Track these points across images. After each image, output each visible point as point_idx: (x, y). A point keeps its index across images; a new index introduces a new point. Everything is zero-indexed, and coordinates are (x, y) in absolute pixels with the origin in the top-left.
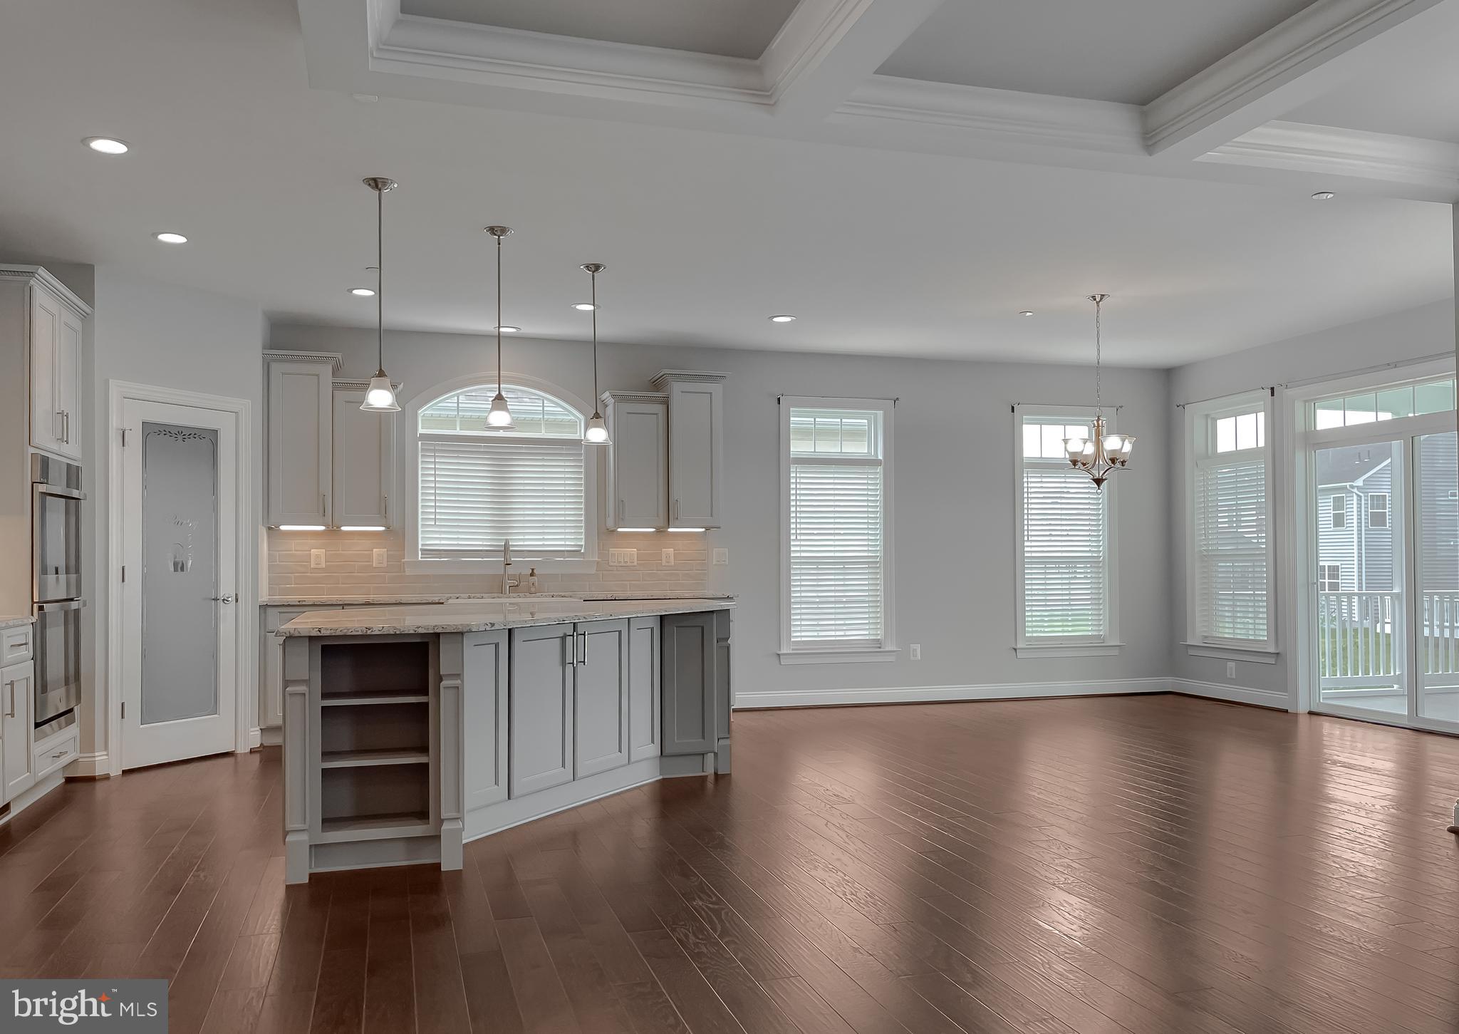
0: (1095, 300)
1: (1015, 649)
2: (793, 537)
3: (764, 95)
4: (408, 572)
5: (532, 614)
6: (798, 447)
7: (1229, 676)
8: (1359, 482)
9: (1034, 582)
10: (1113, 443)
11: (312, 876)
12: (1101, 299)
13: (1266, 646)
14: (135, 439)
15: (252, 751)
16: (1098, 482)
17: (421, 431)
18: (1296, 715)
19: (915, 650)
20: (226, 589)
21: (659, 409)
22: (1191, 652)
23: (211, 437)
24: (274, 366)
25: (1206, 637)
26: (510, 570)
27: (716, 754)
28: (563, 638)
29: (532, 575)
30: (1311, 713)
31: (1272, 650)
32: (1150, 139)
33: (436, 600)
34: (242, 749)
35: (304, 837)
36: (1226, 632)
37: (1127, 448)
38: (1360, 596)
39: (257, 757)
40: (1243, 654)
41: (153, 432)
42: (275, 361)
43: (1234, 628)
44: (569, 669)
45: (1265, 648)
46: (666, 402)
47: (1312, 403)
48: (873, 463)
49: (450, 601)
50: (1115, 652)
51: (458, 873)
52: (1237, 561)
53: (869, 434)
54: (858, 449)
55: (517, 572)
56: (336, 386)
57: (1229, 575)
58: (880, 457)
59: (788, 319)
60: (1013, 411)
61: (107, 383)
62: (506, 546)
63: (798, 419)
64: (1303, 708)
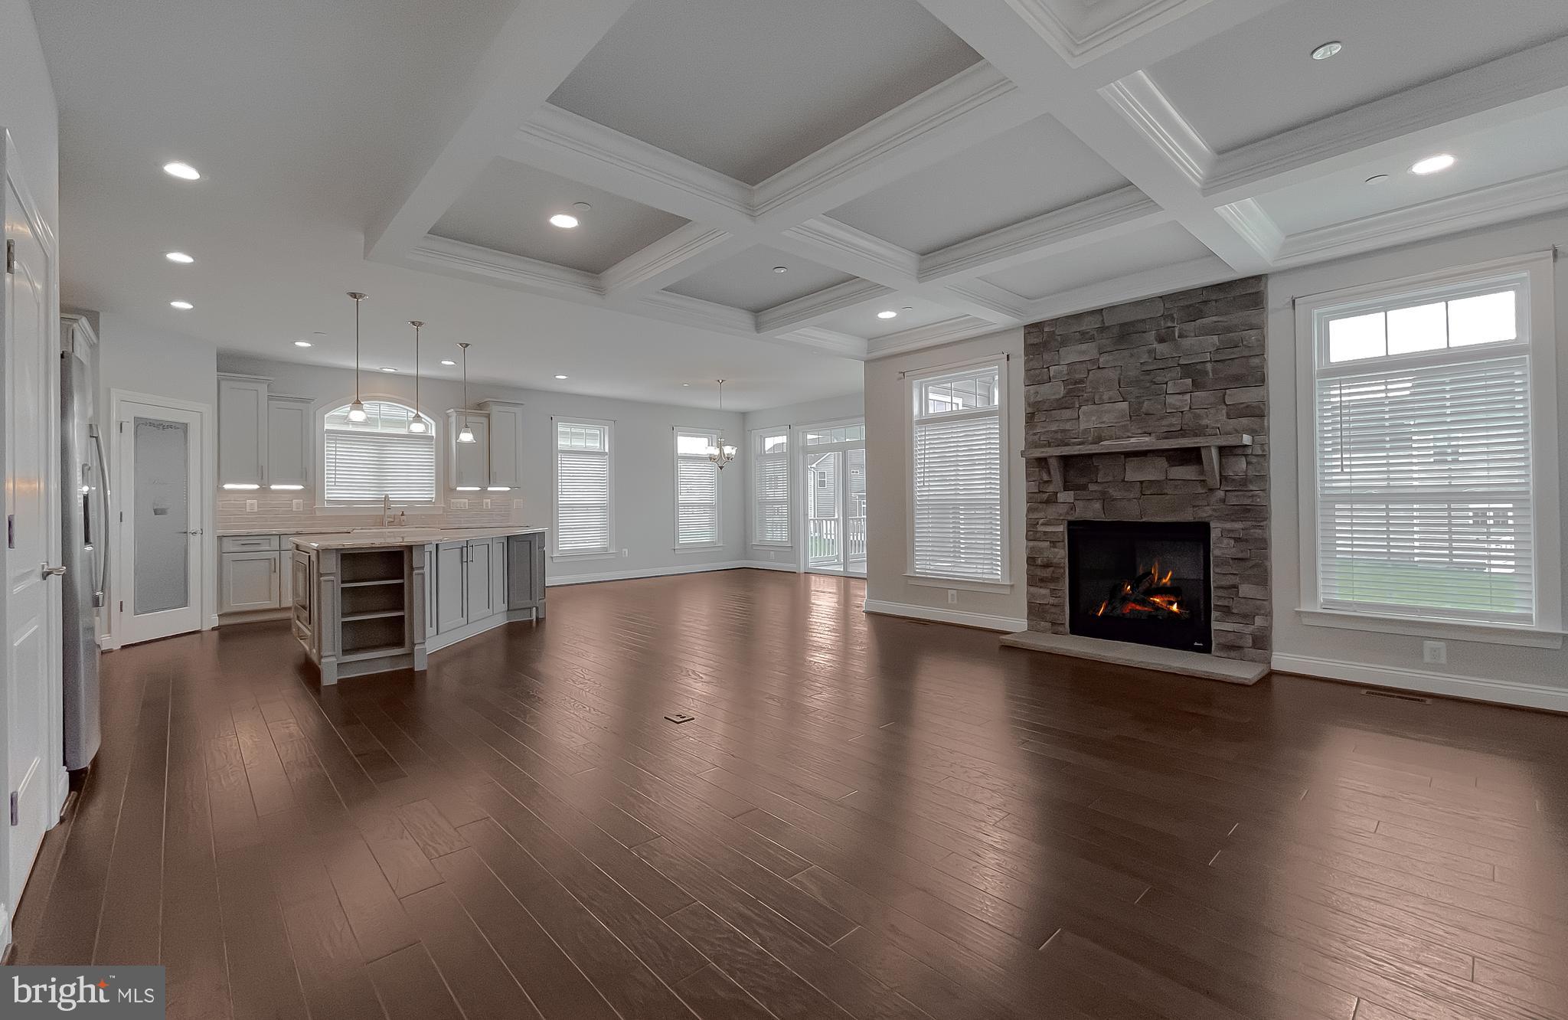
0: (719, 382)
1: (674, 549)
2: (560, 493)
3: (600, 290)
4: (318, 514)
5: (403, 538)
6: (563, 443)
7: (771, 558)
8: (814, 465)
9: (683, 516)
10: (728, 450)
11: (339, 680)
12: (722, 382)
13: (787, 543)
14: (130, 428)
15: (213, 629)
16: (721, 468)
17: (326, 427)
19: (625, 552)
20: (194, 526)
21: (484, 420)
22: (754, 548)
23: (184, 428)
24: (223, 384)
25: (760, 540)
26: (388, 512)
27: (537, 608)
28: (462, 548)
29: (402, 515)
30: (805, 572)
31: (790, 545)
32: (758, 327)
33: (345, 530)
34: (207, 627)
35: (333, 659)
36: (769, 537)
37: (734, 452)
38: (814, 520)
39: (216, 632)
40: (778, 548)
41: (140, 423)
42: (223, 379)
43: (772, 536)
44: (465, 564)
45: (787, 545)
46: (488, 416)
47: (805, 433)
48: (602, 454)
49: (355, 531)
50: (721, 548)
51: (424, 672)
52: (774, 504)
53: (600, 438)
54: (594, 445)
55: (393, 513)
56: (270, 398)
57: (771, 512)
58: (607, 451)
59: (564, 377)
60: (672, 429)
61: (109, 390)
62: (387, 497)
63: (561, 428)
64: (802, 570)
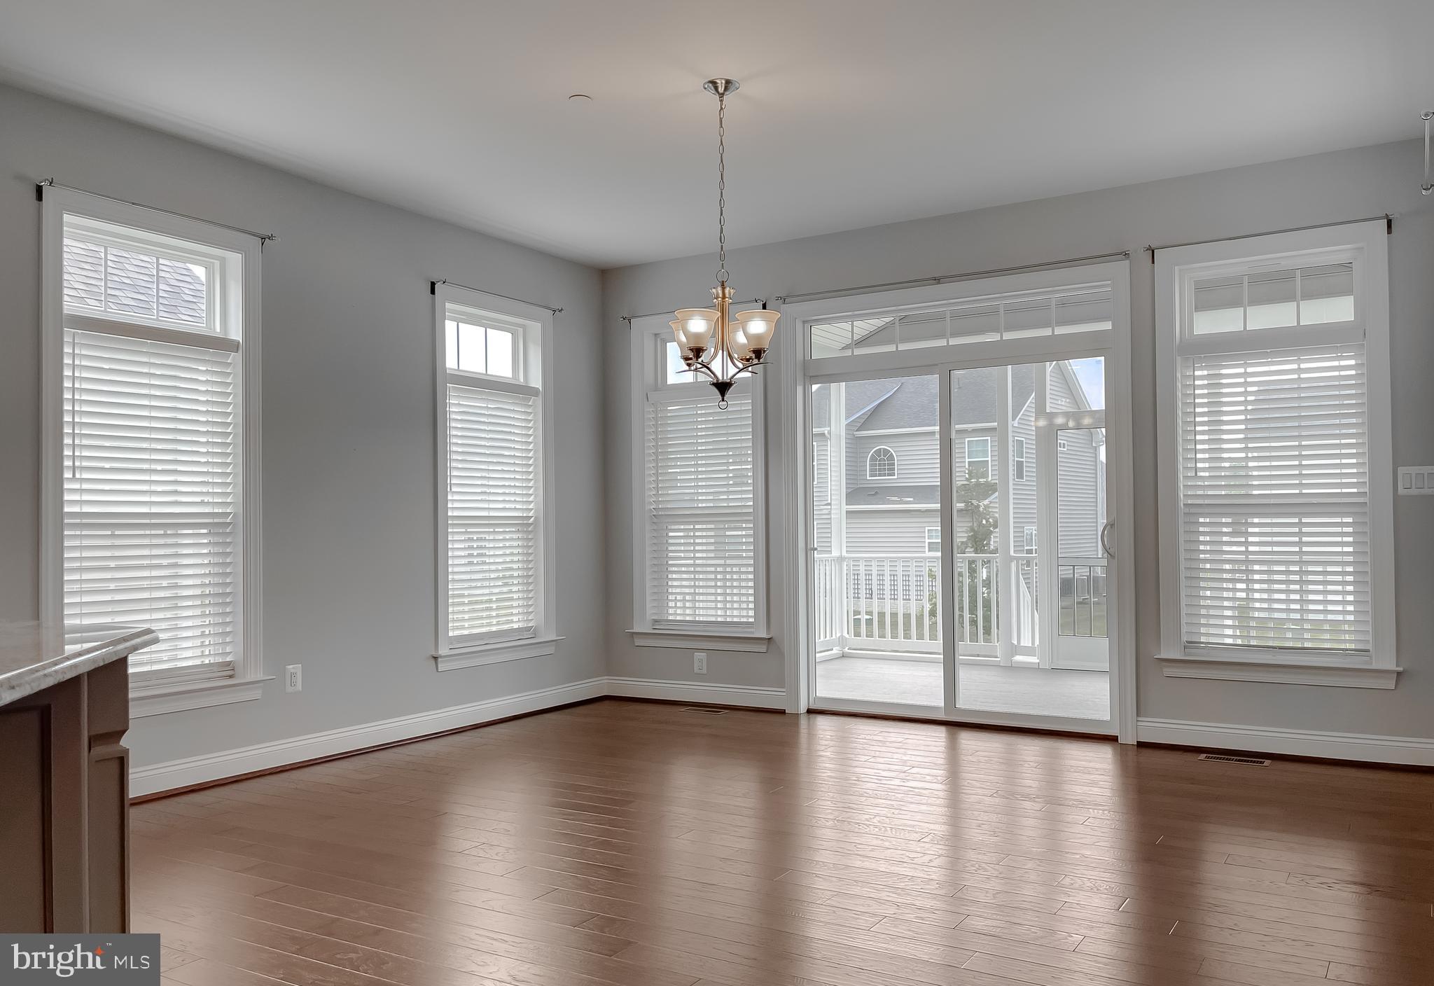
0: (716, 88)
1: (436, 658)
2: (67, 474)
7: (696, 670)
12: (726, 89)
13: (752, 630)
18: (797, 715)
19: (293, 675)
22: (638, 642)
25: (656, 621)
30: (810, 711)
31: (764, 635)
36: (683, 613)
40: (718, 641)
43: (694, 608)
45: (753, 633)
48: (221, 344)
50: (550, 650)
52: (699, 523)
53: (209, 292)
57: (689, 541)
58: (234, 334)
60: (433, 292)
64: (801, 705)
